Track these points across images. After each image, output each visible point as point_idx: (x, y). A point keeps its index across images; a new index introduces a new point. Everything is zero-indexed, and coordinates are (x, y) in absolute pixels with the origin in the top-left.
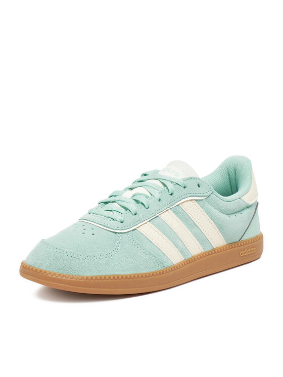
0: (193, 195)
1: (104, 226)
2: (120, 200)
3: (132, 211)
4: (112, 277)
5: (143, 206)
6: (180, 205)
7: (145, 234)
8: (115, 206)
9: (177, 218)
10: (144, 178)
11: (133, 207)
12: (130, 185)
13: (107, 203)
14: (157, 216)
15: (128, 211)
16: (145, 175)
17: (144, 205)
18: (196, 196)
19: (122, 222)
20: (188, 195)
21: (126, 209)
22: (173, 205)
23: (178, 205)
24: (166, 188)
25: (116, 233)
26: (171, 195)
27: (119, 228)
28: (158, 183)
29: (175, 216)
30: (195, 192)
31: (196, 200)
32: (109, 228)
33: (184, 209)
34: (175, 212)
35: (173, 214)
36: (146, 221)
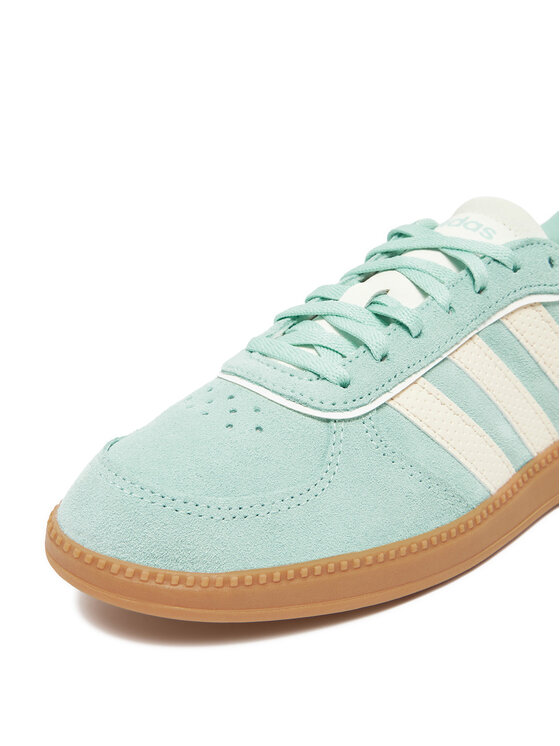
0: (537, 289)
1: (290, 398)
2: (338, 312)
3: (372, 348)
4: (318, 570)
5: (405, 333)
6: (504, 321)
7: (411, 418)
8: (322, 331)
9: (496, 357)
10: (397, 244)
11: (376, 336)
12: (358, 262)
13: (298, 319)
14: (446, 359)
15: (362, 348)
16: (400, 235)
17: (406, 328)
18: (546, 293)
19: (345, 386)
20: (524, 291)
21: (357, 342)
22: (484, 322)
23: (498, 321)
24: (464, 272)
25: (328, 421)
26: (479, 292)
27: (336, 407)
28: (439, 259)
29: (491, 352)
30: (542, 282)
31: (545, 305)
32: (306, 405)
33: (514, 332)
34: (491, 342)
35: (485, 347)
36: (414, 377)
